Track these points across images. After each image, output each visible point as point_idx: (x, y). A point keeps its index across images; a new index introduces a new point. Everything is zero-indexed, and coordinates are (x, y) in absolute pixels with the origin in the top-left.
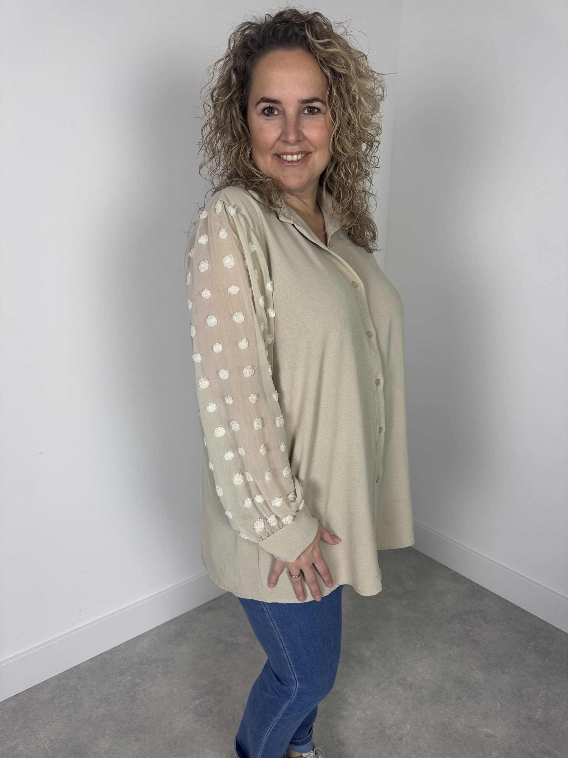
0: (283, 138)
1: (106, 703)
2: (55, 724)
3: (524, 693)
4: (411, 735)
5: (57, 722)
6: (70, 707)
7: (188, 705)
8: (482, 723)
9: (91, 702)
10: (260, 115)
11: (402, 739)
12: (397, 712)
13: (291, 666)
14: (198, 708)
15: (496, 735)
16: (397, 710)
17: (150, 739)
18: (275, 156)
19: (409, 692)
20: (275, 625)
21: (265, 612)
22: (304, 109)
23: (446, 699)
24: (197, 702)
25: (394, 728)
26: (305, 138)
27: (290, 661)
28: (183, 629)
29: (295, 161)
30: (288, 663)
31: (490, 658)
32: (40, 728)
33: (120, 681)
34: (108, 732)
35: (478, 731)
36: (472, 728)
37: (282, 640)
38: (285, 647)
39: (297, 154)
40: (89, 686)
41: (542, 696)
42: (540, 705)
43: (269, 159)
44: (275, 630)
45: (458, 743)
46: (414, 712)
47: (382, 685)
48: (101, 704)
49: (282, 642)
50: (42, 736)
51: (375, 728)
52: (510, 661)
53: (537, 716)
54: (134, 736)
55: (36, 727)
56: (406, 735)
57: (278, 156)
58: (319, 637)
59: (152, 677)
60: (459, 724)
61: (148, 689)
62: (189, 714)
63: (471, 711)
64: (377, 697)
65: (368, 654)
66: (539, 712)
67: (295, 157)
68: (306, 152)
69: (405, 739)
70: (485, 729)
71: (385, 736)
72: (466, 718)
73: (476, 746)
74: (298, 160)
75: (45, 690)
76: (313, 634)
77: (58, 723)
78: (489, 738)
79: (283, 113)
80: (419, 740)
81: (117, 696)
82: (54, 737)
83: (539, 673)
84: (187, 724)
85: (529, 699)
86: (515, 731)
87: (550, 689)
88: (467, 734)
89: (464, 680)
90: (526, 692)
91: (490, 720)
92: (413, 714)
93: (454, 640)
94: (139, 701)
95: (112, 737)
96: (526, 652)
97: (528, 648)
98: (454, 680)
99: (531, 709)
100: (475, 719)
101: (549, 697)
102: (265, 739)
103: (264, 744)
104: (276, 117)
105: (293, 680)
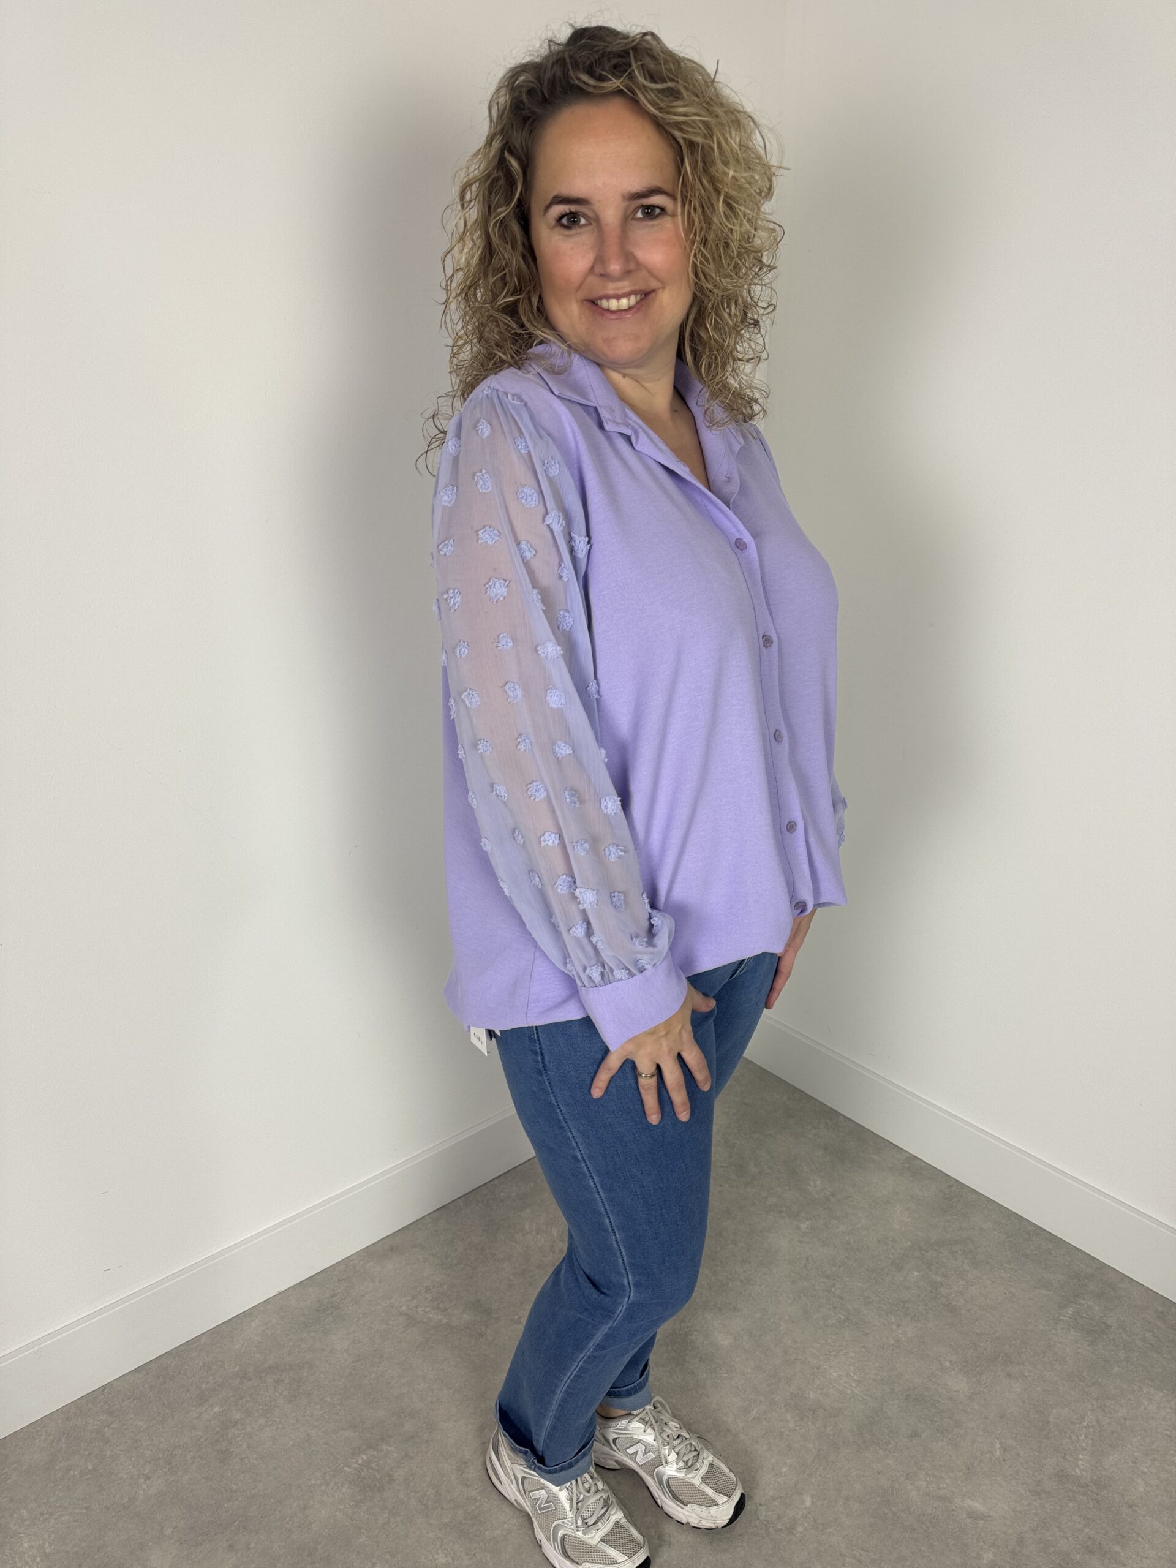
0: (598, 270)
1: (166, 1468)
2: (56, 1516)
3: (1051, 1419)
4: (812, 1519)
5: (58, 1513)
6: (87, 1479)
7: (342, 1465)
8: (963, 1488)
9: (134, 1466)
10: (553, 228)
11: (794, 1529)
12: (784, 1470)
13: (623, 1260)
14: (363, 1473)
15: (991, 1514)
16: (785, 1463)
17: (258, 1546)
18: (585, 302)
19: (810, 1423)
20: (598, 1185)
21: (579, 1161)
22: (635, 211)
23: (887, 1437)
24: (362, 1459)
25: (777, 1504)
26: (638, 264)
27: (623, 1250)
28: (333, 1296)
29: (625, 310)
30: (619, 1255)
31: (981, 1344)
32: (23, 1529)
33: (197, 1418)
34: (169, 1532)
35: (954, 1508)
36: (941, 1500)
37: (609, 1212)
38: (613, 1224)
39: (627, 295)
40: (130, 1430)
41: (1090, 1425)
42: (1084, 1444)
44: (596, 1194)
45: (911, 1533)
46: (821, 1469)
47: (753, 1410)
48: (155, 1468)
49: (609, 1217)
50: (26, 1545)
52: (1024, 1350)
53: (1077, 1470)
54: (224, 1539)
55: (15, 1526)
56: (801, 1520)
57: (593, 302)
58: (675, 1205)
59: (265, 1405)
60: (914, 1493)
61: (257, 1433)
62: (343, 1486)
63: (941, 1464)
65: (724, 1341)
66: (1081, 1460)
67: (624, 303)
68: (644, 291)
69: (800, 1529)
70: (968, 1502)
71: (757, 1523)
72: (928, 1479)
73: (949, 1541)
74: (630, 308)
75: (36, 1441)
76: (665, 1201)
77: (60, 1515)
78: (977, 1522)
79: (596, 221)
80: (828, 1531)
81: (190, 1451)
82: (53, 1547)
83: (1084, 1374)
84: (339, 1509)
85: (1062, 1432)
86: (1030, 1504)
87: (1107, 1410)
88: (931, 1515)
89: (926, 1393)
90: (1055, 1418)
91: (978, 1482)
92: (819, 1473)
93: (907, 1305)
94: (238, 1459)
95: (178, 1543)
96: (1056, 1330)
97: (1061, 1320)
98: (905, 1394)
99: (1065, 1454)
100: (947, 1481)
101: (1103, 1426)
102: (559, 1395)
103: (557, 1405)
104: (583, 230)
105: (624, 1286)
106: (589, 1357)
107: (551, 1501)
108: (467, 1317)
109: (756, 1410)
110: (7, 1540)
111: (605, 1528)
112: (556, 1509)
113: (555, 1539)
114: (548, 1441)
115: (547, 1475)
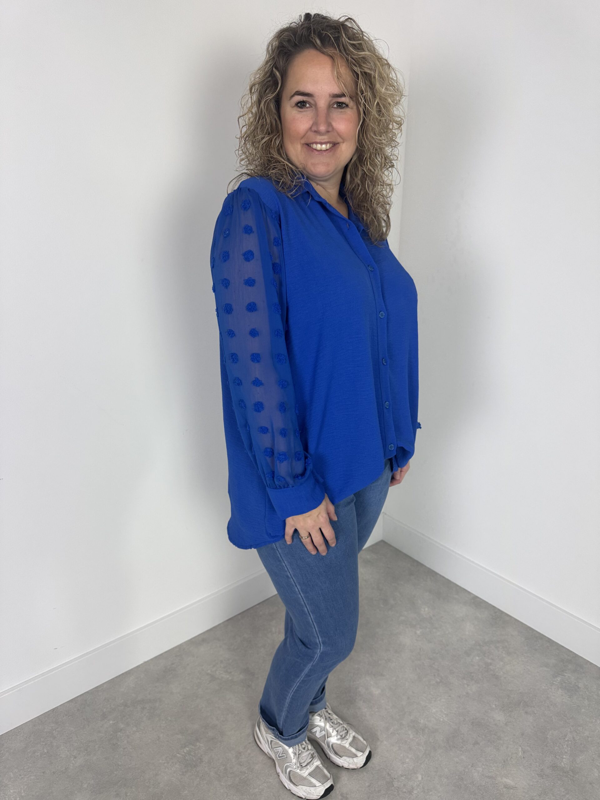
0: (314, 128)
1: (84, 752)
2: (27, 776)
3: (548, 737)
4: (422, 787)
5: (29, 775)
6: (44, 757)
7: (176, 753)
8: (502, 772)
9: (68, 751)
10: (293, 107)
11: (412, 792)
12: (407, 760)
13: (316, 629)
14: (187, 758)
15: (516, 786)
16: (408, 757)
17: (132, 794)
18: (305, 145)
19: (421, 736)
22: (333, 103)
23: (462, 744)
24: (186, 750)
25: (403, 779)
26: (333, 129)
27: (315, 624)
28: (173, 664)
29: (324, 150)
30: (313, 627)
31: (511, 696)
32: (10, 783)
33: (101, 726)
34: (85, 786)
35: (497, 782)
36: (490, 778)
38: (309, 611)
39: (326, 143)
40: (67, 732)
41: (569, 740)
42: (566, 750)
43: (299, 147)
44: (299, 595)
45: (474, 795)
46: (426, 760)
47: (391, 728)
48: (79, 752)
49: (307, 607)
50: (12, 791)
51: (382, 778)
52: (534, 699)
53: (562, 764)
54: (114, 790)
55: (6, 781)
56: (416, 787)
57: (308, 145)
59: (137, 721)
60: (476, 774)
61: (132, 735)
62: (176, 764)
63: (490, 759)
64: (385, 743)
65: (376, 692)
66: (565, 758)
67: (324, 147)
68: (334, 142)
69: (415, 792)
70: (505, 780)
71: (393, 788)
72: (483, 767)
74: (327, 150)
75: (18, 737)
76: (334, 597)
77: (30, 776)
78: (509, 790)
79: (315, 106)
80: (430, 793)
81: (97, 744)
82: (26, 792)
83: (566, 713)
84: (174, 776)
85: (554, 743)
86: (538, 781)
87: (578, 732)
88: (484, 786)
89: (483, 721)
90: (551, 736)
91: (510, 769)
92: (425, 762)
93: (472, 675)
94: (122, 749)
95: (90, 792)
96: (551, 689)
97: (554, 684)
98: (471, 722)
99: (556, 755)
100: (493, 768)
101: (576, 740)
102: (288, 700)
103: (288, 705)
104: (308, 109)
105: (317, 643)
106: (302, 681)
107: (284, 753)
108: (242, 677)
109: (392, 728)
110: (2, 788)
111: (311, 769)
112: (287, 757)
113: (286, 773)
114: (284, 724)
115: (283, 741)
